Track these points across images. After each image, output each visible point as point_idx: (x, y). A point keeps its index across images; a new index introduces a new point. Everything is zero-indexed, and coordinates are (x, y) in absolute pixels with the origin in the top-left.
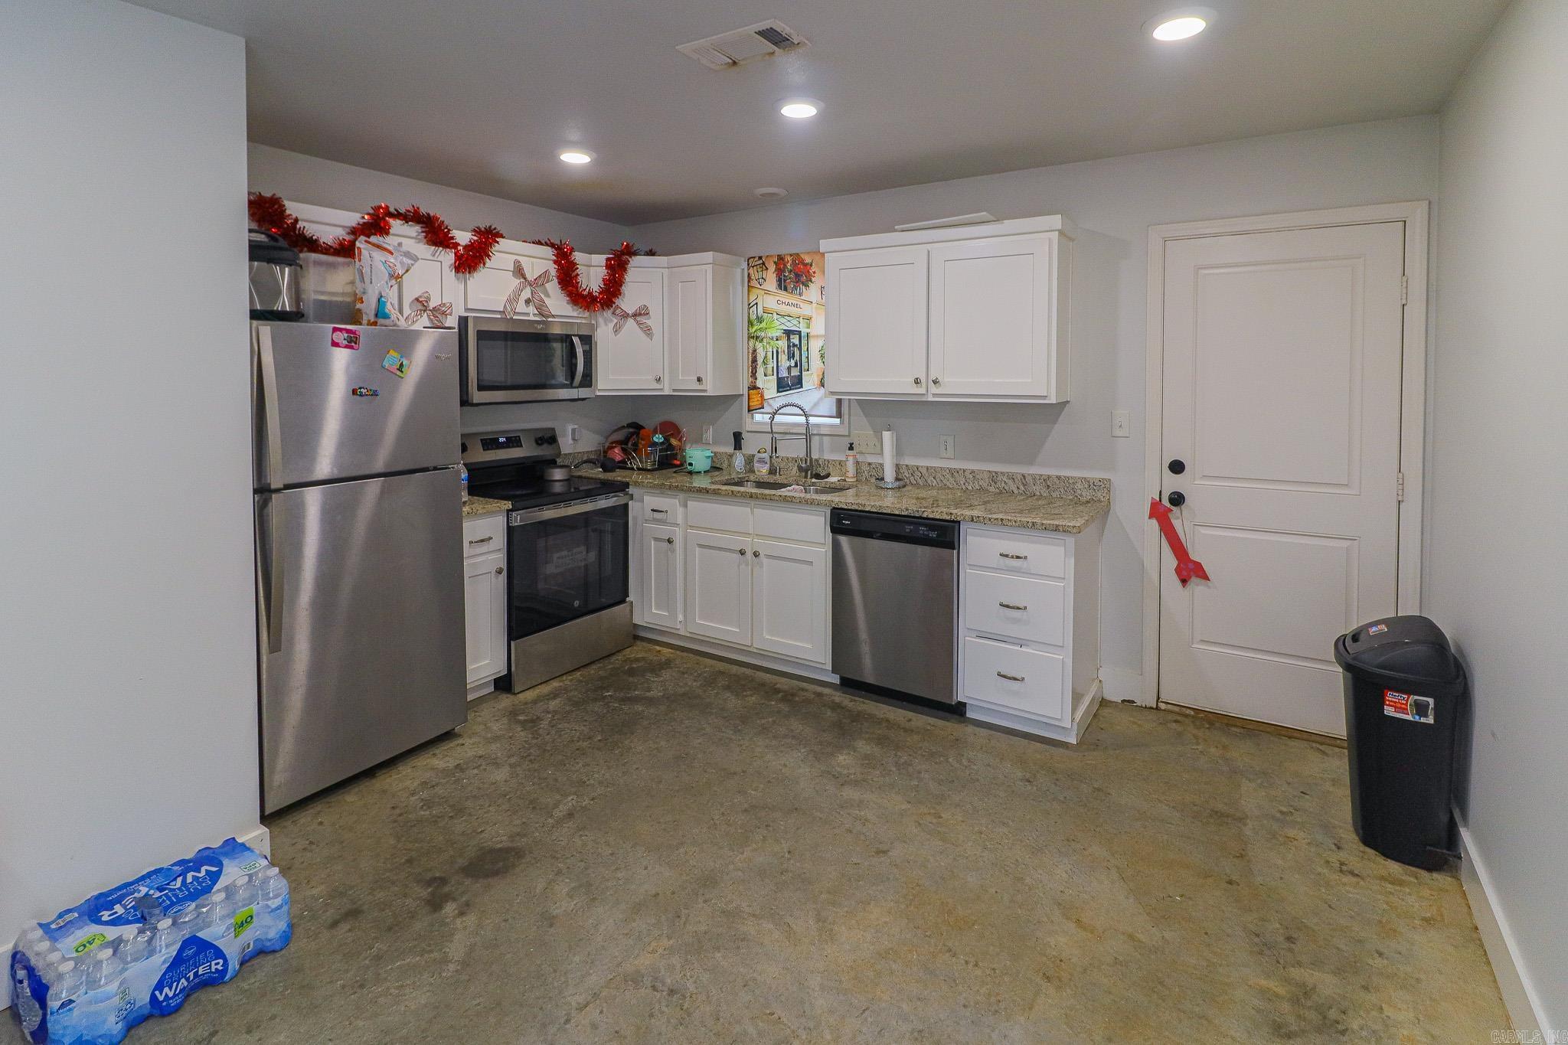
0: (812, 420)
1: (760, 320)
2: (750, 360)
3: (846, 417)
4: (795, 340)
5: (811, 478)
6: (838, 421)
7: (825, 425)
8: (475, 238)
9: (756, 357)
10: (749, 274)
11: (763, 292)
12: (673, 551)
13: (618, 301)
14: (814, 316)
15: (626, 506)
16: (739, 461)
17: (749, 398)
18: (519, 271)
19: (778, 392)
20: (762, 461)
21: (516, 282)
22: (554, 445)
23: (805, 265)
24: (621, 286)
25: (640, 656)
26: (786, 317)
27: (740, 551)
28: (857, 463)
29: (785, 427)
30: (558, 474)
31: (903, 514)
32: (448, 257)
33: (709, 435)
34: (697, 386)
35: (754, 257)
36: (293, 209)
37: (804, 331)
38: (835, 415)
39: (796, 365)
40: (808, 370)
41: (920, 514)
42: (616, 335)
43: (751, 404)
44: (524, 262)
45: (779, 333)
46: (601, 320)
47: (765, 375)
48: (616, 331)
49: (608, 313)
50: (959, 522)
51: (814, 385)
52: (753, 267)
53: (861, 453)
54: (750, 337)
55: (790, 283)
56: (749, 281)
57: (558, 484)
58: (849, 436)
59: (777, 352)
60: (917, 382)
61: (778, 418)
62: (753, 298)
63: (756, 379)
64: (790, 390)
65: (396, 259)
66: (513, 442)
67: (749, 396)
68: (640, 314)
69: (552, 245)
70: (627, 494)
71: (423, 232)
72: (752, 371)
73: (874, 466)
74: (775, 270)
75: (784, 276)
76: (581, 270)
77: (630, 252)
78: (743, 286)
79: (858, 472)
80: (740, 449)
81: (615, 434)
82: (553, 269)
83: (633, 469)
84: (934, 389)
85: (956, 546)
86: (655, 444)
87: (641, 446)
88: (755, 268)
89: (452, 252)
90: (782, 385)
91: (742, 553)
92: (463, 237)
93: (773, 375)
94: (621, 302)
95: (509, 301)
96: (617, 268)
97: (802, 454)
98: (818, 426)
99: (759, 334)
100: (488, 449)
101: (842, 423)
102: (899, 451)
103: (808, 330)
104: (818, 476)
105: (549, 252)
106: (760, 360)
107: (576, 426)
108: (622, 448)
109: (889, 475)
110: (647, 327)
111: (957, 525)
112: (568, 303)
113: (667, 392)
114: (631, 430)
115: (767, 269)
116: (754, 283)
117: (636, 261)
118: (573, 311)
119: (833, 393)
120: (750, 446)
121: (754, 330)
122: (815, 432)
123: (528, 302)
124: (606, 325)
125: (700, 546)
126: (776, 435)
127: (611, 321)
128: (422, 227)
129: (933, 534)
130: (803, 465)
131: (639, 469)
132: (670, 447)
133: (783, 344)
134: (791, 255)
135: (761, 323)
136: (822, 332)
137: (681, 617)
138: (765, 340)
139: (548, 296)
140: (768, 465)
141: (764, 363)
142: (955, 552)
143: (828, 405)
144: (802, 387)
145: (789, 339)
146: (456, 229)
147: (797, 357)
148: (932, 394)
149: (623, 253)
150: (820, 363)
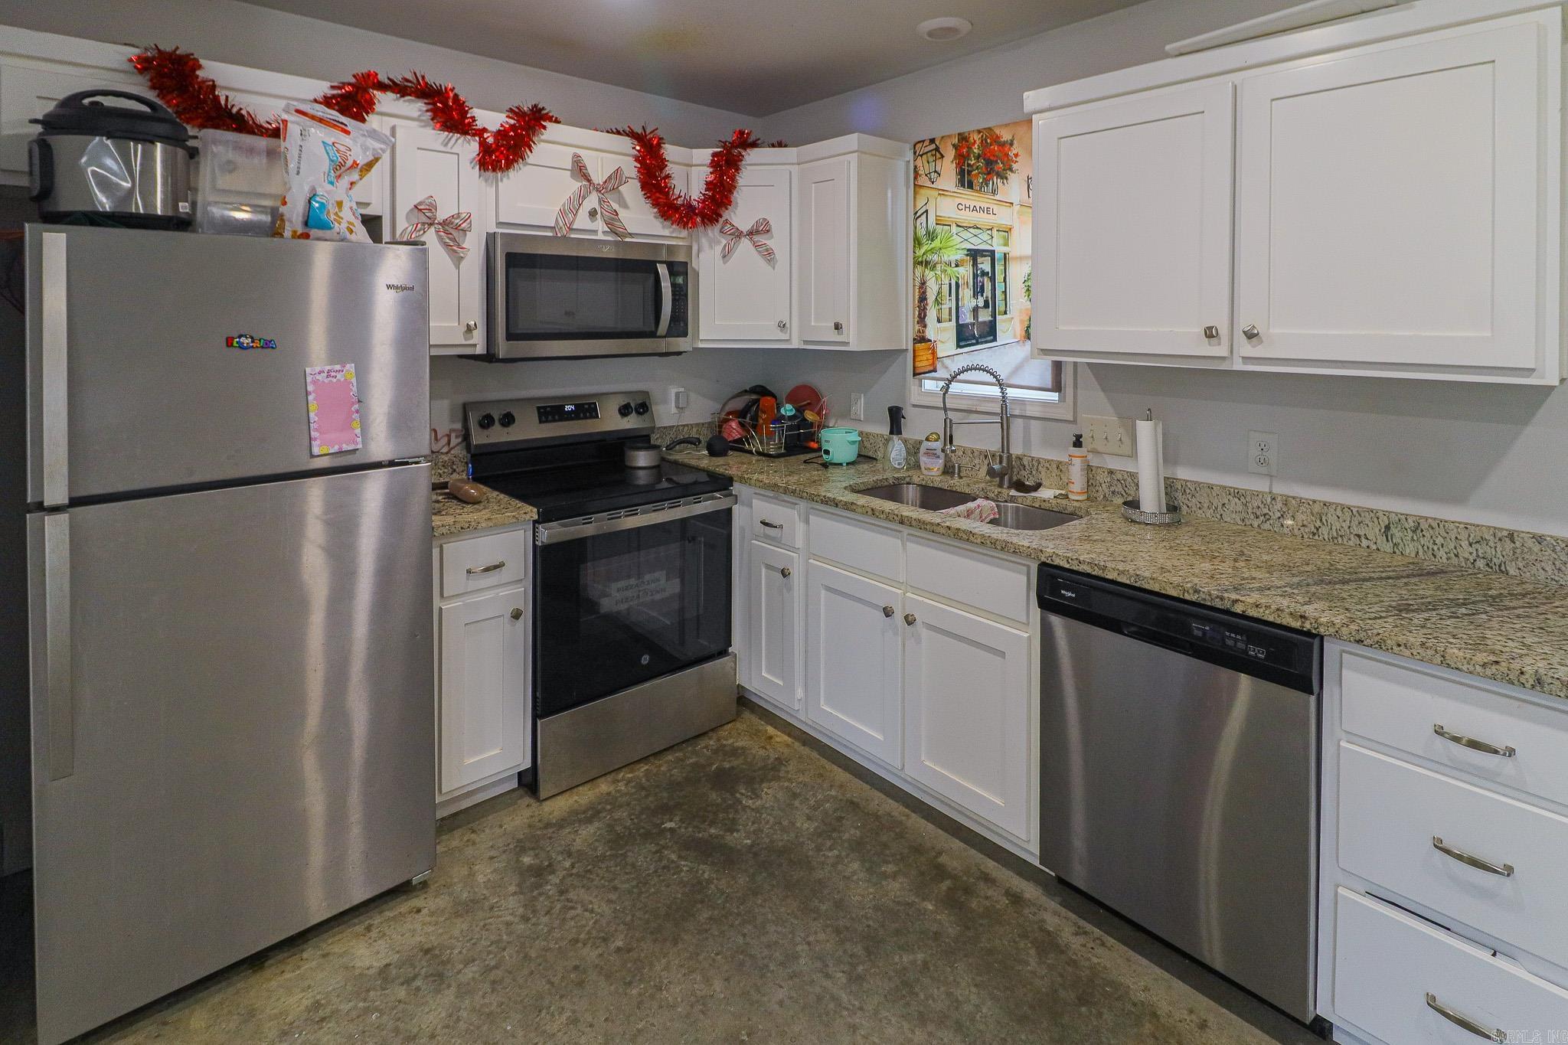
0: (1011, 393)
1: (931, 236)
2: (917, 297)
3: (1069, 390)
4: (985, 265)
5: (1009, 487)
6: (1054, 396)
7: (1033, 402)
8: (512, 122)
9: (924, 292)
10: (915, 167)
11: (936, 193)
12: (790, 589)
13: (726, 215)
14: (1016, 225)
15: (729, 511)
16: (897, 451)
17: (914, 357)
18: (579, 170)
19: (959, 346)
20: (930, 453)
21: (576, 185)
22: (646, 416)
23: (1002, 145)
24: (731, 192)
25: (740, 744)
26: (971, 230)
27: (885, 609)
28: (1089, 468)
29: (970, 402)
30: (642, 459)
31: (1187, 597)
32: (470, 148)
33: (860, 407)
34: (834, 337)
35: (924, 141)
36: (212, 70)
37: (1000, 250)
38: (1050, 386)
39: (986, 305)
40: (1005, 313)
41: (1227, 605)
42: (725, 263)
43: (918, 364)
44: (587, 157)
45: (960, 255)
46: (704, 241)
47: (939, 321)
48: (726, 255)
49: (713, 231)
50: (1322, 638)
51: (1015, 337)
52: (921, 156)
53: (1095, 452)
54: (918, 263)
55: (977, 176)
56: (915, 178)
57: (641, 473)
58: (1074, 422)
59: (957, 285)
60: (1210, 333)
61: (955, 388)
62: (920, 203)
63: (925, 326)
64: (977, 343)
65: (354, 140)
66: (586, 409)
67: (914, 351)
68: (761, 230)
69: (632, 135)
70: (731, 495)
71: (427, 111)
72: (920, 314)
73: (1120, 477)
74: (955, 158)
75: (969, 165)
76: (670, 169)
77: (745, 142)
78: (908, 188)
79: (1090, 484)
80: (899, 433)
81: (732, 401)
82: (631, 168)
83: (750, 452)
84: (1246, 349)
85: (1316, 688)
86: (779, 419)
87: (761, 421)
88: (924, 156)
89: (475, 141)
90: (964, 337)
91: (888, 612)
92: (491, 120)
93: (950, 320)
94: (732, 214)
95: (562, 213)
96: (726, 166)
97: (995, 446)
98: (1022, 402)
99: (929, 257)
100: (547, 421)
101: (1062, 399)
102: (1169, 454)
103: (1005, 249)
104: (1020, 486)
105: (627, 145)
106: (931, 297)
107: (682, 390)
108: (740, 423)
109: (1150, 499)
110: (767, 250)
111: (1316, 642)
112: (655, 217)
113: (795, 344)
114: (754, 397)
115: (942, 156)
116: (923, 180)
117: (751, 156)
118: (664, 227)
119: (1045, 352)
120: (917, 427)
121: (923, 251)
122: (1017, 412)
123: (593, 214)
124: (711, 247)
125: (828, 589)
126: (951, 414)
127: (719, 242)
128: (425, 103)
129: (1257, 652)
130: (996, 467)
131: (759, 453)
132: (804, 423)
133: (965, 272)
134: (979, 132)
135: (932, 240)
136: (1028, 251)
137: (800, 693)
138: (938, 267)
139: (625, 206)
140: (941, 461)
141: (938, 302)
142: (1313, 699)
143: (1040, 371)
144: (995, 339)
145: (975, 264)
146: (478, 108)
147: (988, 292)
148: (1241, 357)
149: (734, 145)
150: (1024, 300)
